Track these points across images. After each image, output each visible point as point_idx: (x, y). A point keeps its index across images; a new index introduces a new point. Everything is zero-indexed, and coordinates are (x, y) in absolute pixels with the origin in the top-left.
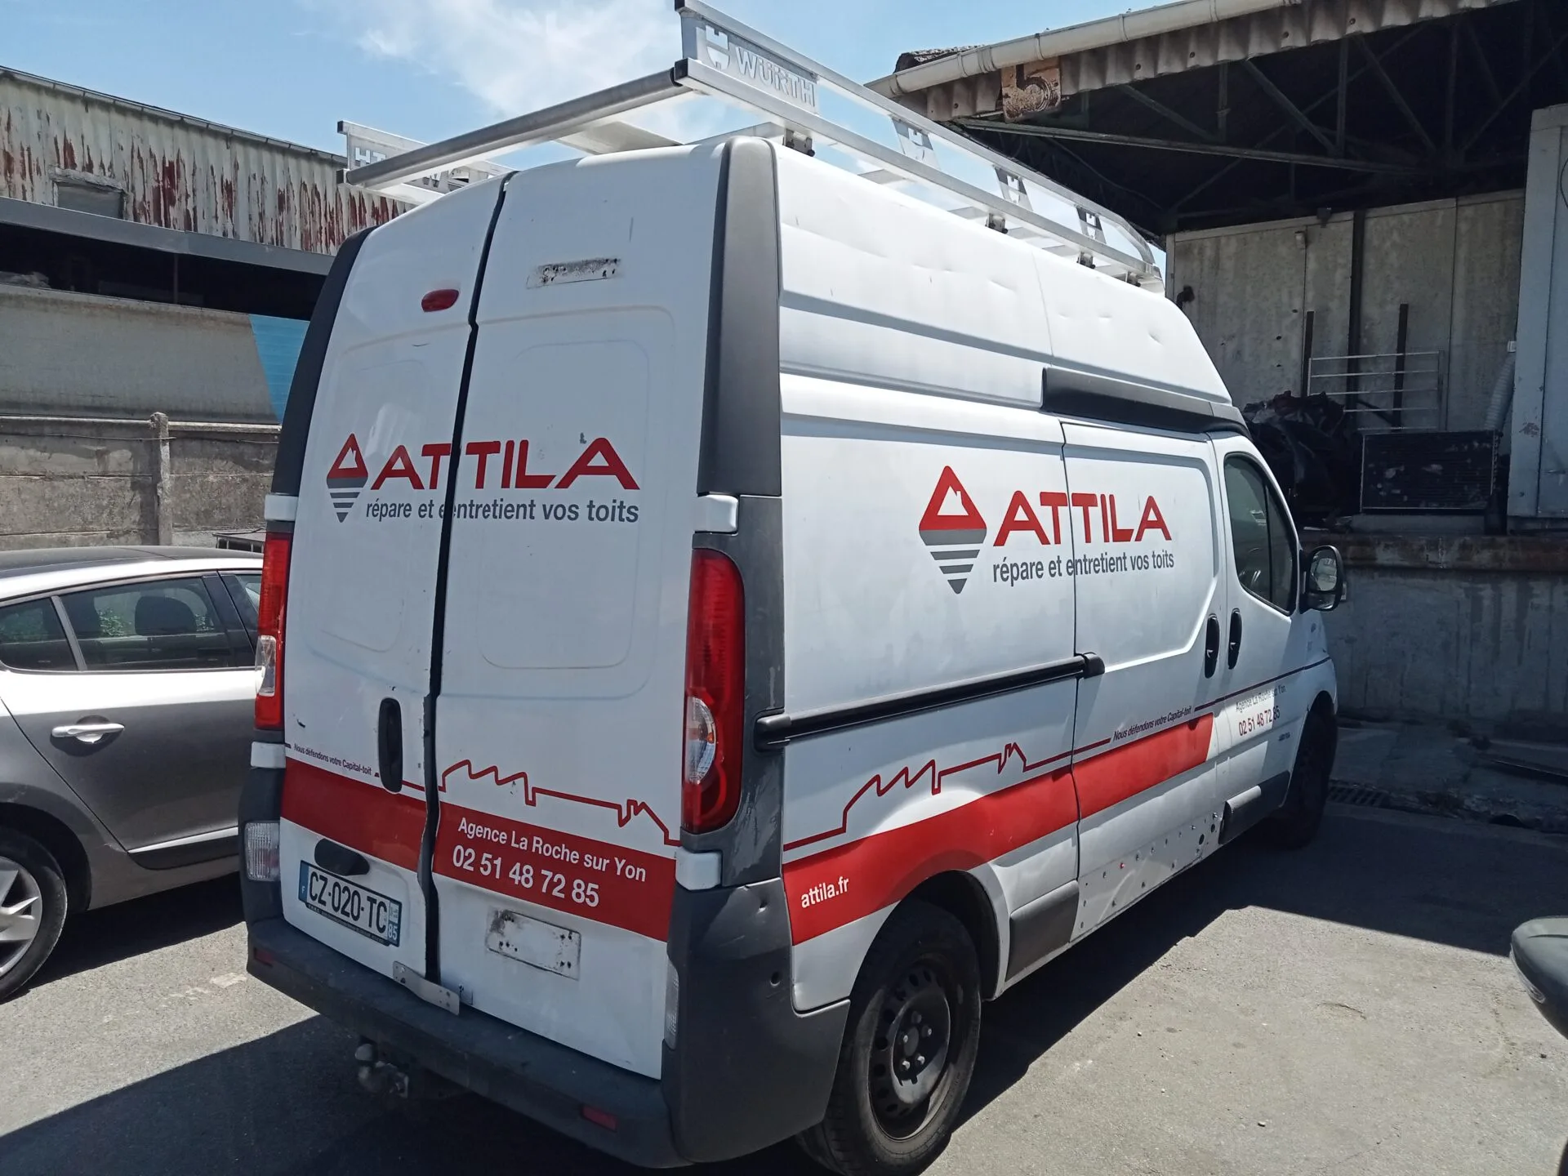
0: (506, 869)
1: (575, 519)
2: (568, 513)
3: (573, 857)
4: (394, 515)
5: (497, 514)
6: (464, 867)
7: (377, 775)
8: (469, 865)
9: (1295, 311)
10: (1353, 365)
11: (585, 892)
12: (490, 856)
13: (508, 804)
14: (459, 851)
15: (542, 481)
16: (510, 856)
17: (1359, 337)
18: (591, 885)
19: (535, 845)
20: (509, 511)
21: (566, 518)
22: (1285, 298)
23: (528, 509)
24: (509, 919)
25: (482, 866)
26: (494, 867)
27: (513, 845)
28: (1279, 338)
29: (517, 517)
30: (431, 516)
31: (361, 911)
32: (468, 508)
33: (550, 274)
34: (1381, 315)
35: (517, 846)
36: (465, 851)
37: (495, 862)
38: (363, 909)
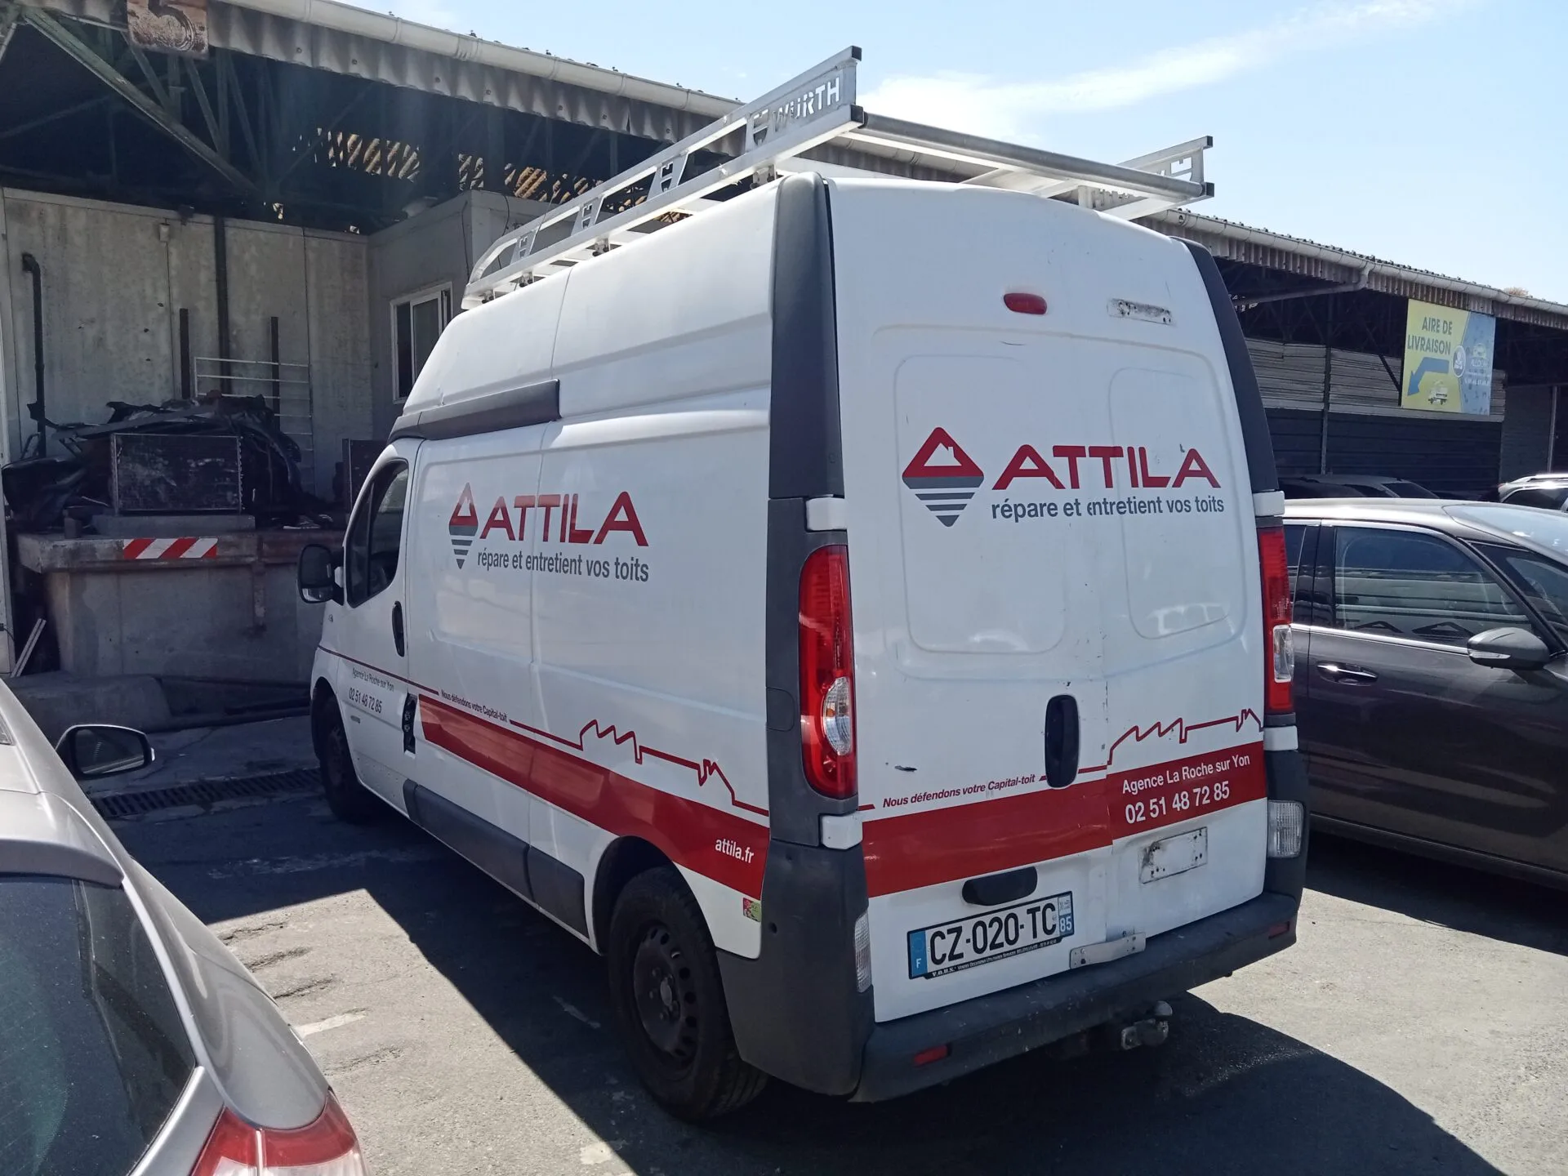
0: (1169, 803)
1: (1188, 511)
2: (1184, 507)
3: (1209, 769)
4: (1036, 515)
5: (1133, 509)
6: (1138, 820)
7: (1042, 779)
8: (1142, 816)
9: (161, 305)
10: (226, 368)
11: (1222, 790)
12: (1155, 800)
13: (1166, 750)
14: (1130, 809)
15: (1161, 482)
16: (1168, 791)
17: (229, 341)
18: (1224, 783)
19: (1184, 773)
20: (1142, 507)
21: (1184, 510)
22: (149, 291)
23: (1157, 504)
24: (1156, 848)
25: (1151, 811)
26: (1160, 806)
27: (1170, 782)
28: (146, 330)
29: (1150, 512)
30: (1079, 514)
31: (1020, 930)
32: (1103, 506)
33: (1126, 309)
34: (248, 323)
35: (1172, 781)
36: (1135, 807)
37: (1160, 802)
38: (1022, 927)
